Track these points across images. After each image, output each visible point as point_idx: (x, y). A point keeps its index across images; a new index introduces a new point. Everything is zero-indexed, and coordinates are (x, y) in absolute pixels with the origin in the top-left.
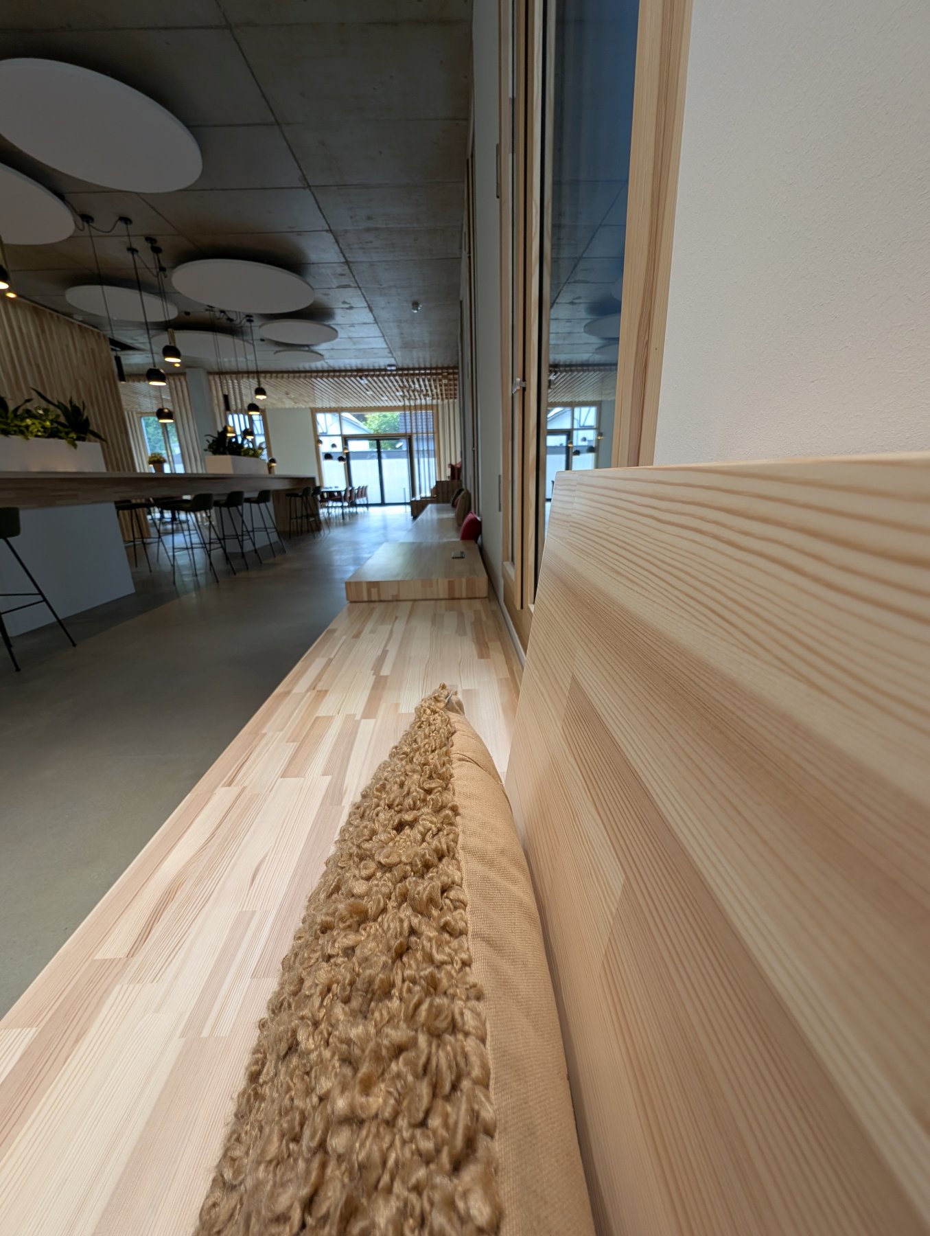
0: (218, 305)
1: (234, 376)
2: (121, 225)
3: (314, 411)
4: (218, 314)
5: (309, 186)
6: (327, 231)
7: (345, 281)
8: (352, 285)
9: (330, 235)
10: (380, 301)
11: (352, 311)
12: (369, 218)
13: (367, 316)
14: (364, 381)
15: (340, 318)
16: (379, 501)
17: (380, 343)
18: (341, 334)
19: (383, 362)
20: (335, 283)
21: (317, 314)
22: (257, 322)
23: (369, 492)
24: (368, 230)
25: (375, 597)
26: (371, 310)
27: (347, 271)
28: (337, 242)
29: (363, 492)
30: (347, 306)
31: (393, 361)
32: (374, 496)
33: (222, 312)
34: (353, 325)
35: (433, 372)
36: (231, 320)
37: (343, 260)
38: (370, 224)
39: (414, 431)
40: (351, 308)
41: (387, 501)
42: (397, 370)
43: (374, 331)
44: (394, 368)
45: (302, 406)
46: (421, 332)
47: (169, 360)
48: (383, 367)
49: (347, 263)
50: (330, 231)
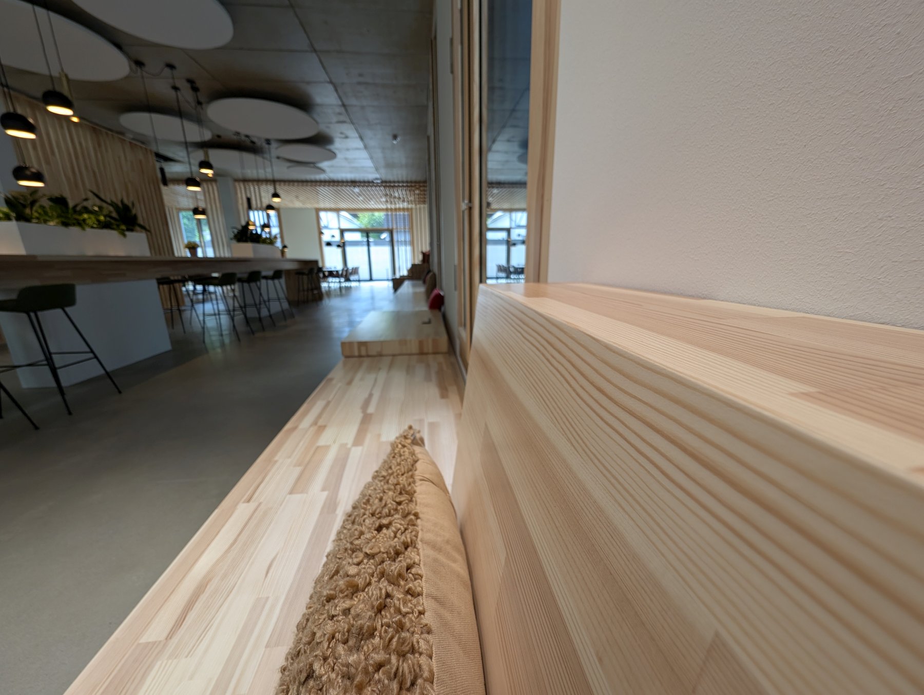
0: (244, 131)
1: (255, 183)
2: (167, 70)
3: (318, 210)
4: (243, 138)
5: (315, 51)
6: (328, 82)
7: (342, 118)
8: (347, 121)
9: (330, 87)
10: (368, 133)
11: (348, 140)
12: (361, 75)
13: (360, 144)
14: (357, 190)
15: (338, 144)
16: (368, 277)
17: (369, 163)
18: (339, 156)
19: (371, 176)
20: (334, 119)
21: (320, 140)
22: (274, 145)
23: (360, 271)
24: (359, 83)
25: (363, 353)
26: (361, 138)
27: (342, 110)
28: (336, 90)
29: (355, 271)
30: (343, 136)
31: (378, 176)
32: (364, 273)
33: (247, 136)
34: (348, 150)
35: (411, 185)
36: (253, 142)
37: (340, 103)
38: (361, 79)
39: (394, 227)
40: (347, 137)
41: (374, 277)
42: (382, 182)
43: (364, 154)
44: (379, 181)
45: (309, 206)
46: (400, 156)
47: (204, 171)
48: (370, 180)
49: (344, 105)
50: (331, 82)
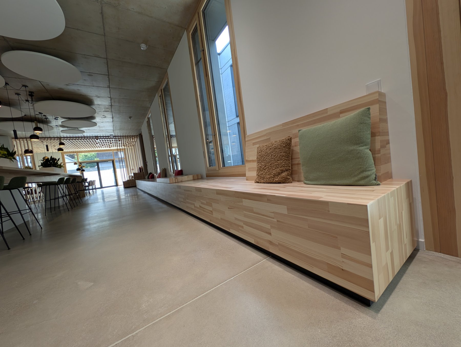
5: (110, 88)
7: (107, 110)
8: (110, 111)
10: (118, 116)
11: (105, 118)
13: (110, 120)
14: (98, 141)
15: (99, 120)
16: (100, 186)
17: (110, 128)
19: (109, 134)
21: (89, 118)
22: (59, 120)
23: (95, 183)
24: (123, 99)
25: (177, 181)
26: (113, 118)
28: (111, 100)
30: (102, 117)
31: (113, 134)
33: (45, 115)
34: (103, 122)
37: (110, 105)
38: (125, 97)
43: (110, 124)
44: (111, 136)
50: (110, 98)
